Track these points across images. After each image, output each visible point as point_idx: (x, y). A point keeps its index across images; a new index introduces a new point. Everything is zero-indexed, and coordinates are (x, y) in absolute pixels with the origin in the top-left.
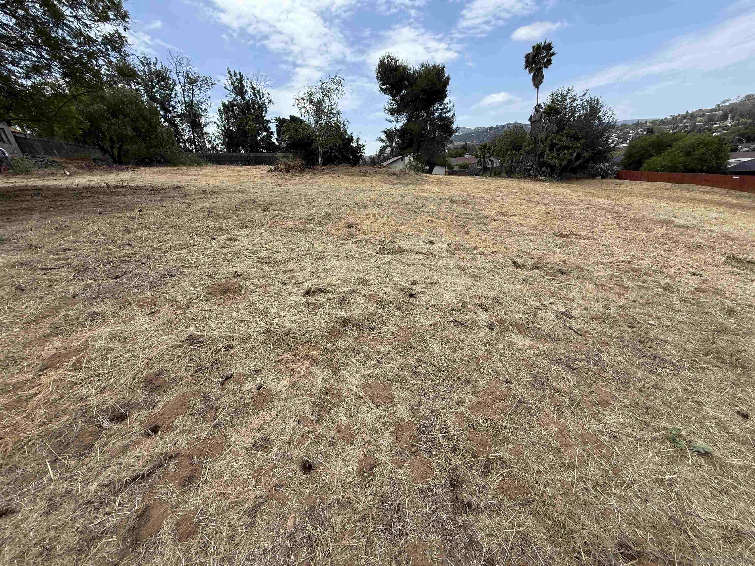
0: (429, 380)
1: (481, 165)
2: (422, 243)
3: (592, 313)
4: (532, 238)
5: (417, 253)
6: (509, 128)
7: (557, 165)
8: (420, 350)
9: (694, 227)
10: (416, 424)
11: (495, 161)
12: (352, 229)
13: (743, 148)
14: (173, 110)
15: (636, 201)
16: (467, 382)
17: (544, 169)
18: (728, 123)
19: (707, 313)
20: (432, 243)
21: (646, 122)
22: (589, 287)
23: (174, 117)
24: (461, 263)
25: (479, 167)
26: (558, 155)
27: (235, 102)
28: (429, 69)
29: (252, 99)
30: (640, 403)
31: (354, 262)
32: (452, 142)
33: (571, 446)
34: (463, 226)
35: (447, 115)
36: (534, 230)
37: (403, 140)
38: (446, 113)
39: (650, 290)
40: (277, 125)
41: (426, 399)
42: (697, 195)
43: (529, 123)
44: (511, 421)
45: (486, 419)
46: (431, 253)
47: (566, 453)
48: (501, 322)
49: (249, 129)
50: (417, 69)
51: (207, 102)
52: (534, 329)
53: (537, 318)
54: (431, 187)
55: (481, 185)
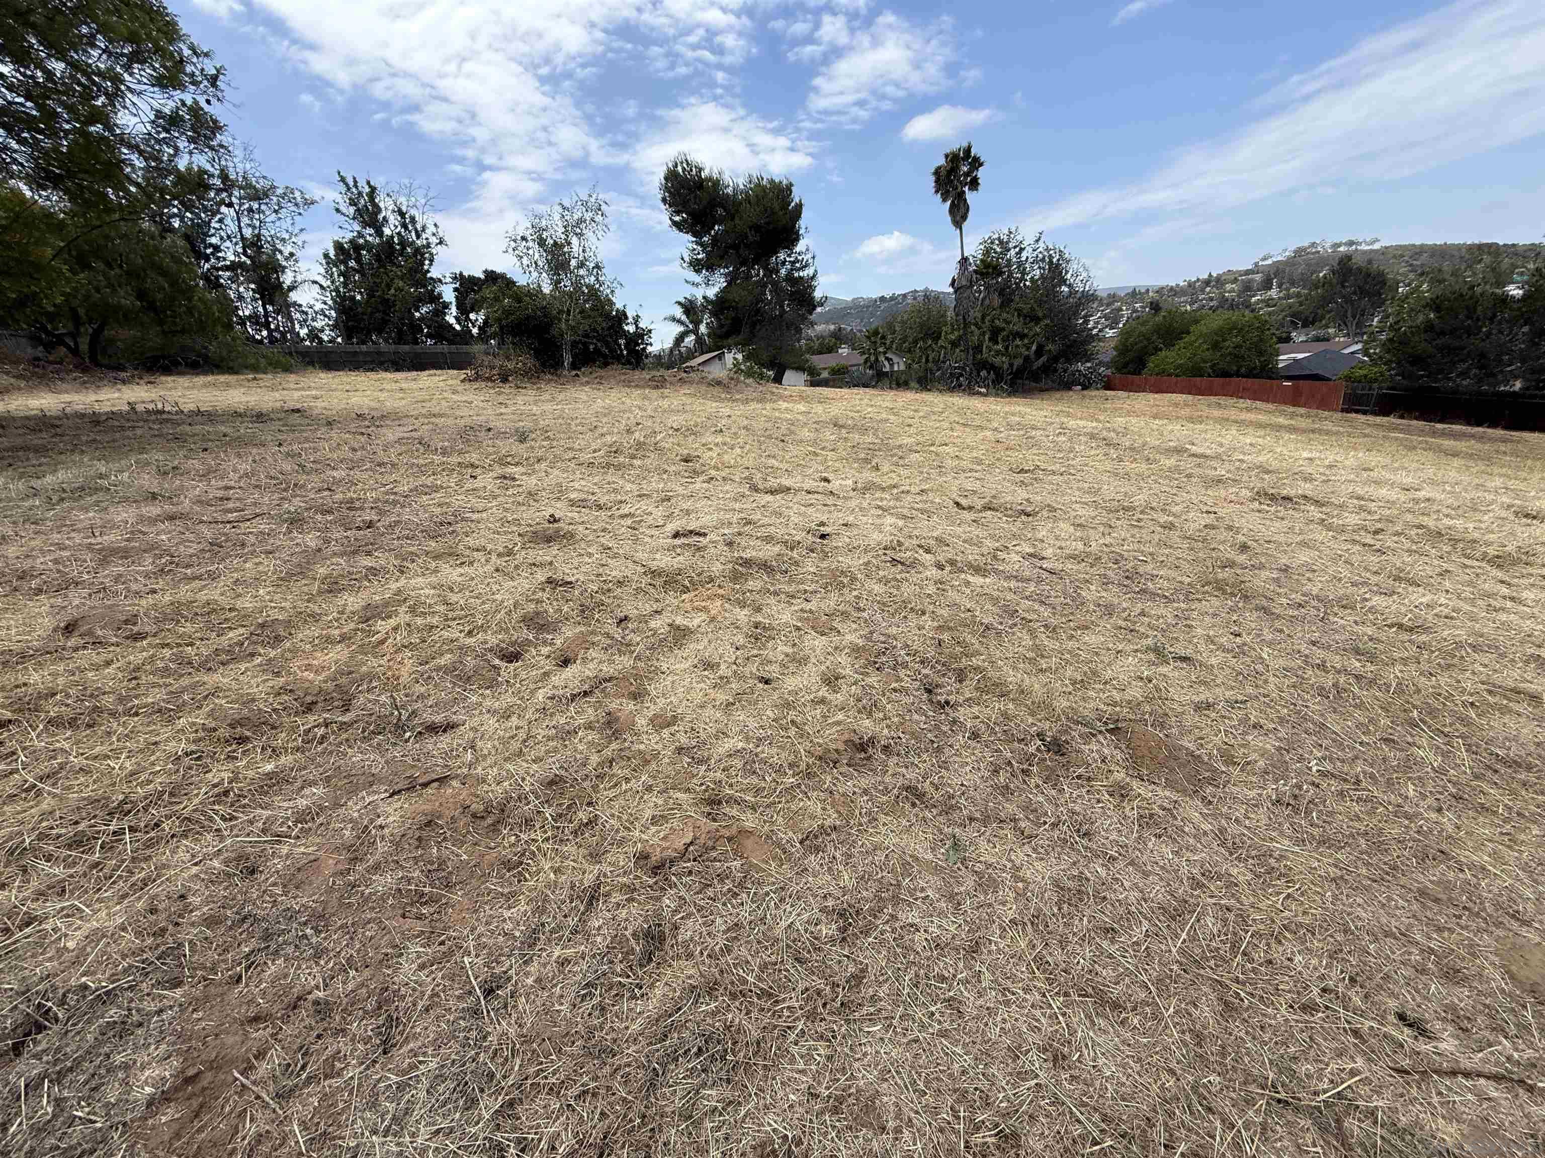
1: (871, 367)
2: (812, 480)
3: (1068, 552)
5: (808, 491)
6: (915, 299)
7: (1005, 366)
11: (896, 359)
12: (692, 464)
14: (212, 253)
15: (1137, 423)
17: (983, 373)
18: (1274, 293)
19: (1214, 550)
20: (826, 480)
21: (1148, 290)
22: (1065, 526)
23: (218, 269)
24: (878, 503)
25: (868, 371)
26: (1007, 348)
27: (361, 241)
28: (764, 188)
29: (399, 234)
32: (813, 325)
35: (801, 274)
36: (978, 464)
37: (721, 320)
38: (799, 270)
40: (456, 290)
43: (951, 290)
46: (831, 492)
48: (952, 563)
49: (395, 295)
50: (742, 187)
51: (293, 239)
52: (995, 570)
53: (998, 559)
54: (791, 405)
55: (878, 401)
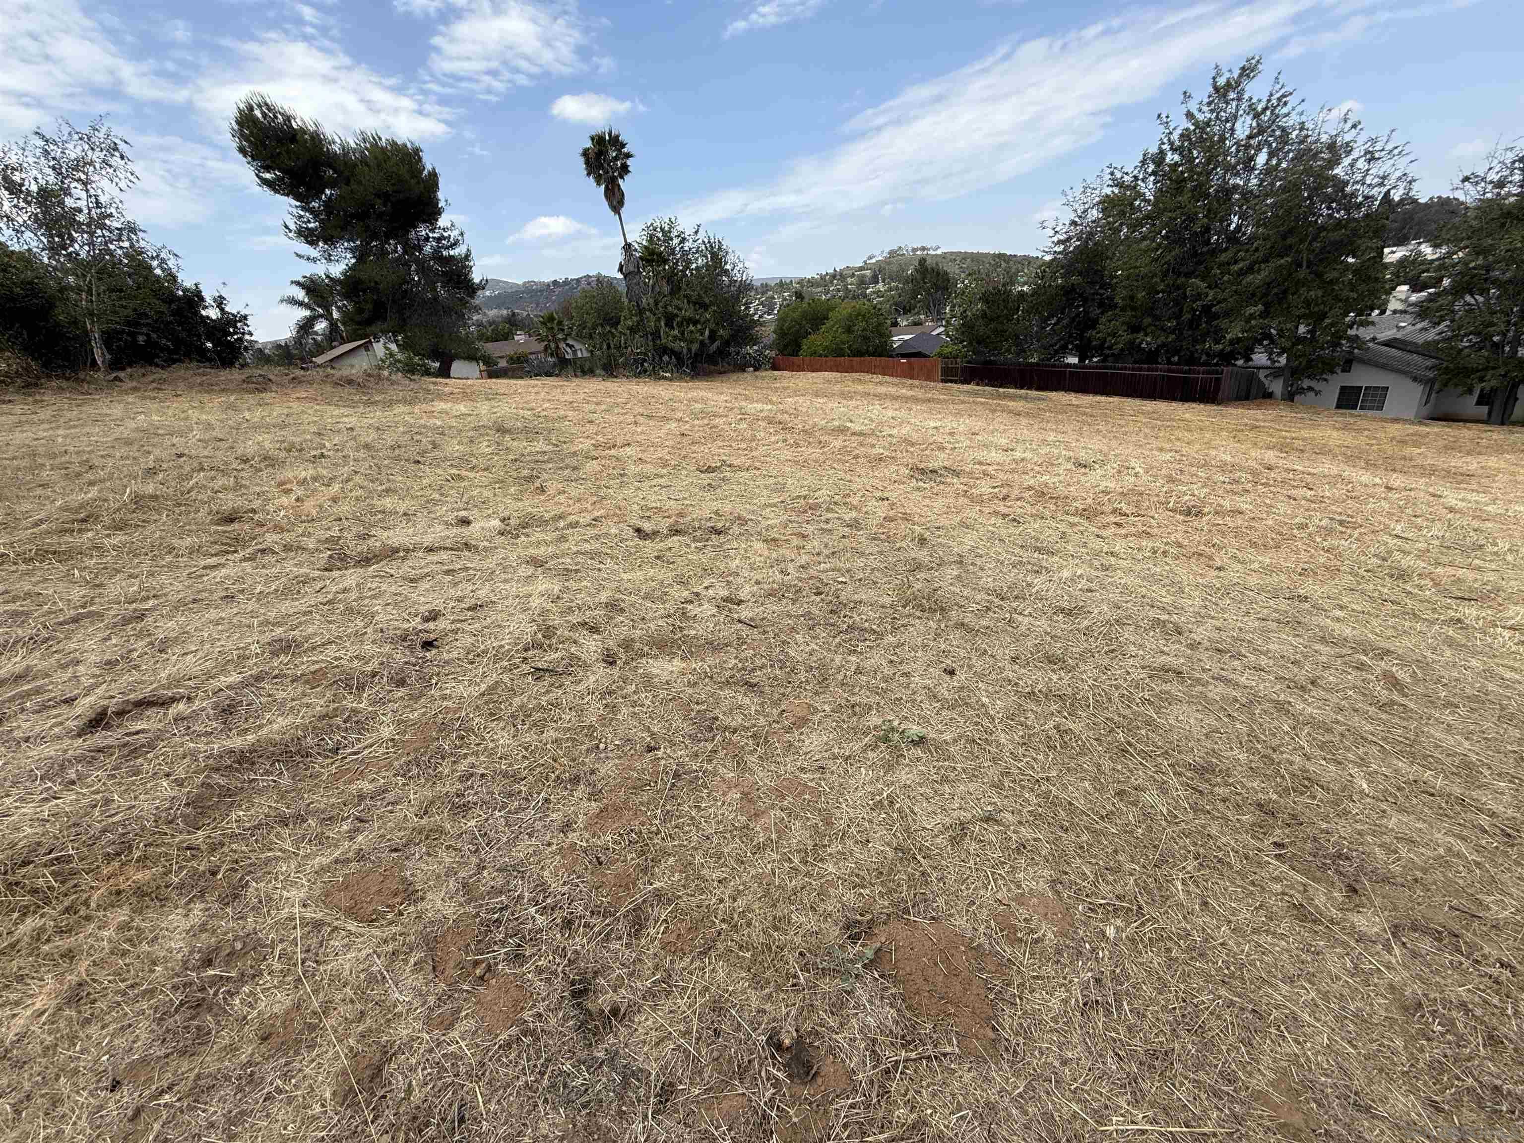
0: (495, 808)
1: (552, 355)
2: (442, 527)
3: (766, 586)
4: (662, 481)
5: (431, 550)
6: (589, 284)
7: (685, 351)
8: (465, 756)
9: (872, 433)
10: (477, 915)
11: (578, 346)
12: (236, 526)
13: (903, 322)
15: (803, 402)
16: (576, 780)
18: (880, 286)
19: (899, 549)
20: (465, 522)
21: (791, 281)
22: (759, 545)
24: (533, 552)
25: (549, 359)
26: (683, 333)
28: (383, 150)
30: (843, 702)
31: (252, 605)
32: (477, 309)
33: (763, 813)
34: (530, 479)
35: (452, 253)
36: (664, 466)
37: (356, 303)
38: (447, 248)
39: (836, 532)
41: (494, 852)
42: (871, 388)
44: (667, 816)
45: (621, 835)
46: (466, 544)
47: (758, 829)
48: (627, 644)
50: (352, 145)
52: (685, 639)
53: (688, 618)
54: (449, 405)
55: (556, 394)
